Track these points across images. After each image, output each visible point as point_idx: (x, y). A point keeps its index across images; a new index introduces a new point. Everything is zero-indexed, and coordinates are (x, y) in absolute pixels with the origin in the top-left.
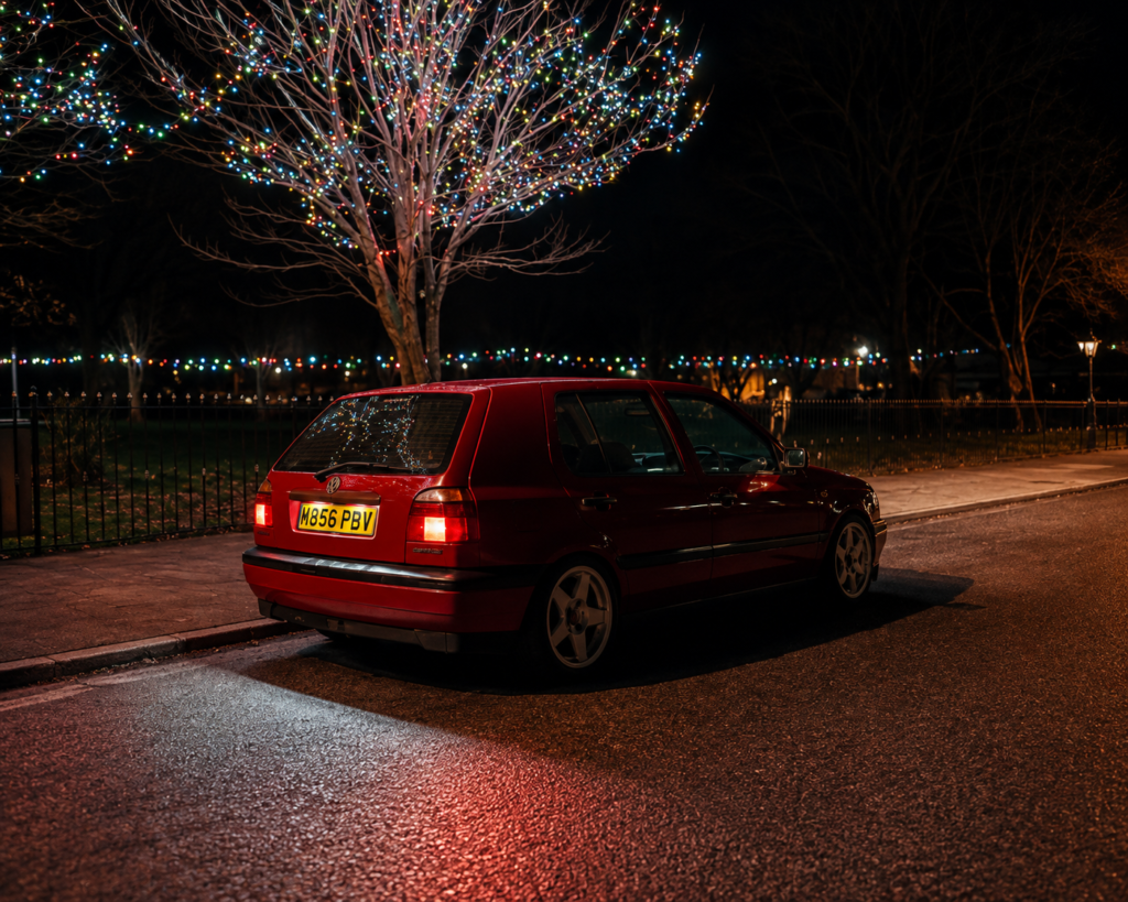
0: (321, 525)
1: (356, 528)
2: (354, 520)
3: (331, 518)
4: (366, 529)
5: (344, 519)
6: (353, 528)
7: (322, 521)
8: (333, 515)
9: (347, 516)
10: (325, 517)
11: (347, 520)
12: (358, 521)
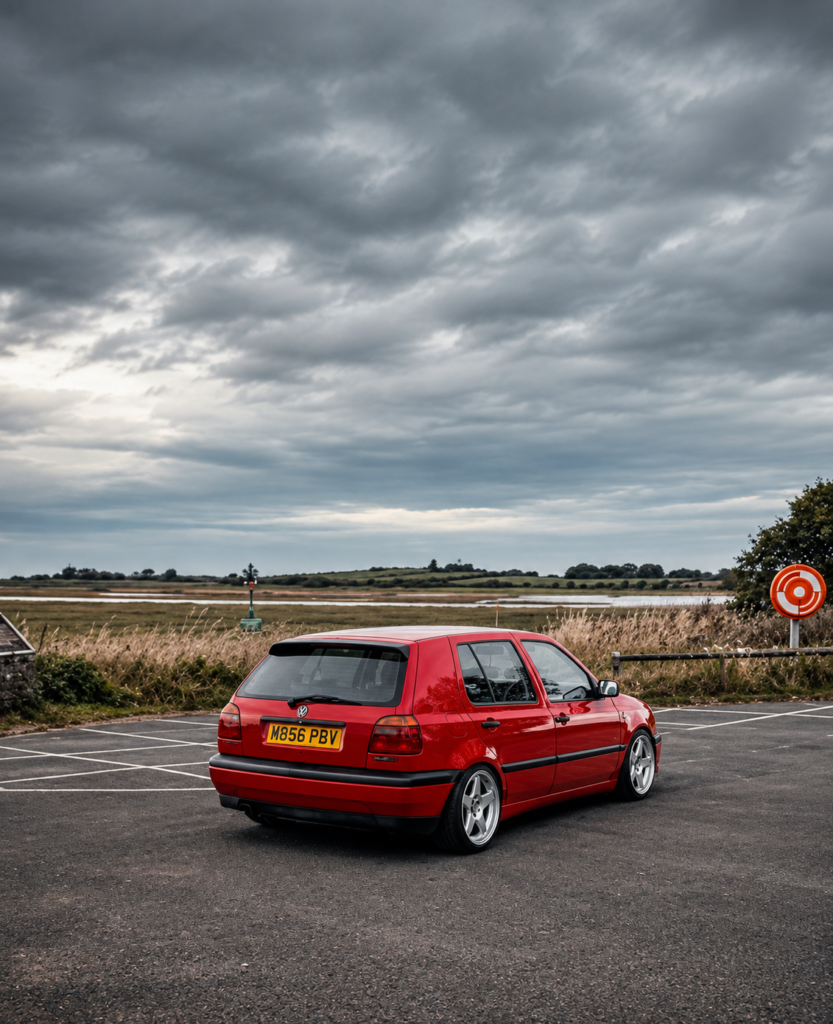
0: (290, 739)
1: (325, 743)
2: (321, 737)
3: (300, 735)
4: (332, 743)
5: (312, 736)
6: (320, 742)
7: (292, 737)
8: (302, 732)
9: (314, 733)
10: (295, 735)
11: (316, 736)
12: (325, 737)
